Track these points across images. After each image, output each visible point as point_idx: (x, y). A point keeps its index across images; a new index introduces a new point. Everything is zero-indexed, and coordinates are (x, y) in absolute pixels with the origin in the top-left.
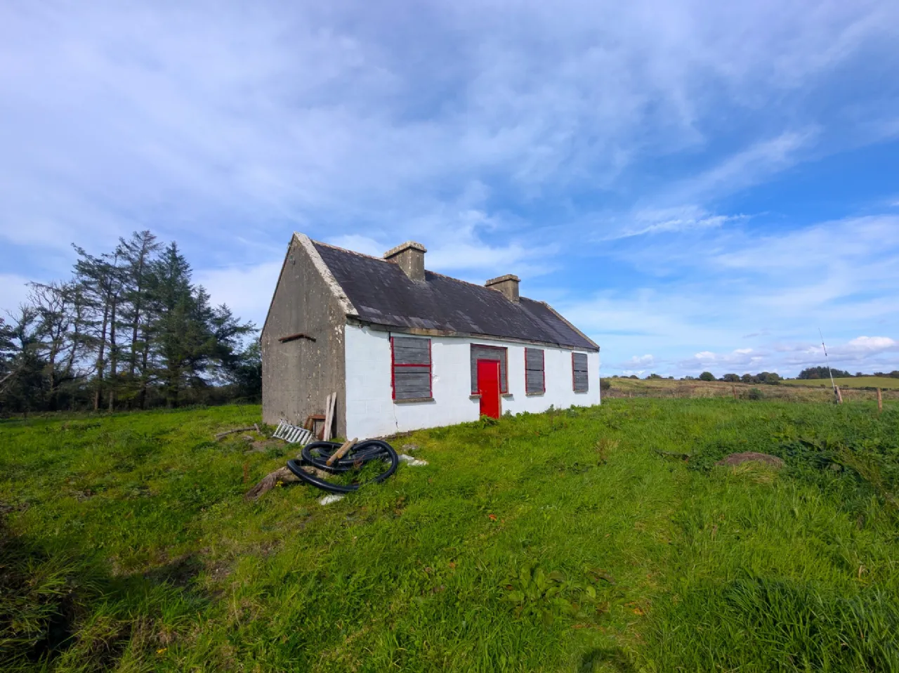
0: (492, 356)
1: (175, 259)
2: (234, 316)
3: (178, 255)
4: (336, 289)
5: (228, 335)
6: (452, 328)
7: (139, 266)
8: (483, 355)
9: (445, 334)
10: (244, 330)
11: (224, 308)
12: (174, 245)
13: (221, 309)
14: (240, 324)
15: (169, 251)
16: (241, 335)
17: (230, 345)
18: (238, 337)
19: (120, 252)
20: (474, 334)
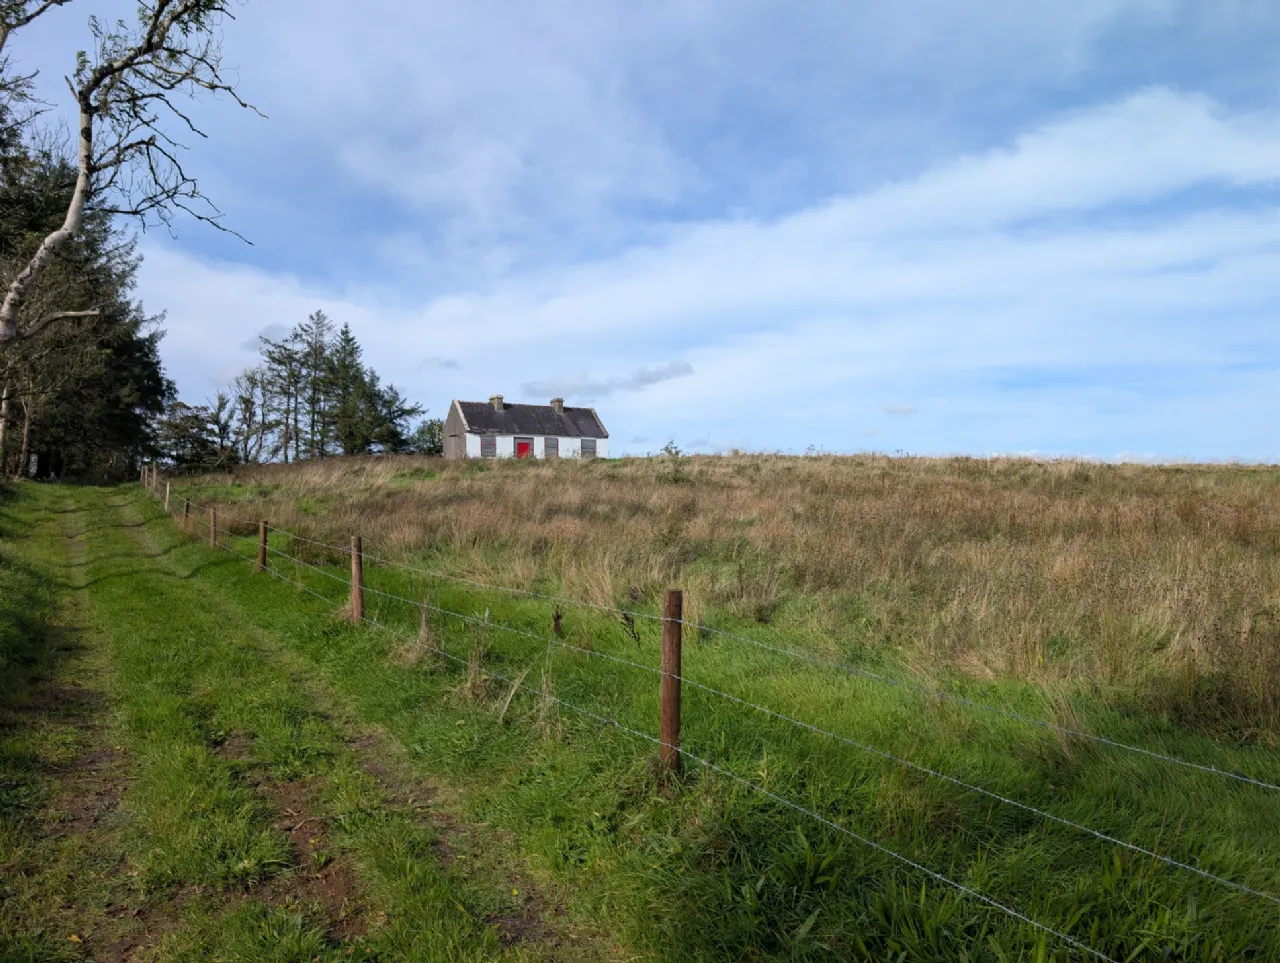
0: (525, 441)
1: (348, 341)
2: (402, 397)
3: (351, 336)
4: (465, 422)
5: (396, 418)
6: (505, 430)
7: (317, 350)
8: (520, 441)
9: (501, 433)
10: (412, 412)
11: (391, 389)
12: (346, 327)
13: (389, 391)
14: (407, 406)
15: (343, 333)
16: (408, 418)
17: (399, 429)
18: (406, 421)
19: (296, 336)
20: (513, 432)
